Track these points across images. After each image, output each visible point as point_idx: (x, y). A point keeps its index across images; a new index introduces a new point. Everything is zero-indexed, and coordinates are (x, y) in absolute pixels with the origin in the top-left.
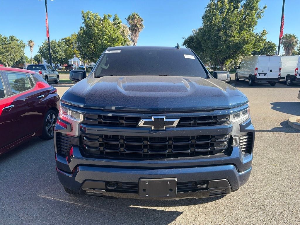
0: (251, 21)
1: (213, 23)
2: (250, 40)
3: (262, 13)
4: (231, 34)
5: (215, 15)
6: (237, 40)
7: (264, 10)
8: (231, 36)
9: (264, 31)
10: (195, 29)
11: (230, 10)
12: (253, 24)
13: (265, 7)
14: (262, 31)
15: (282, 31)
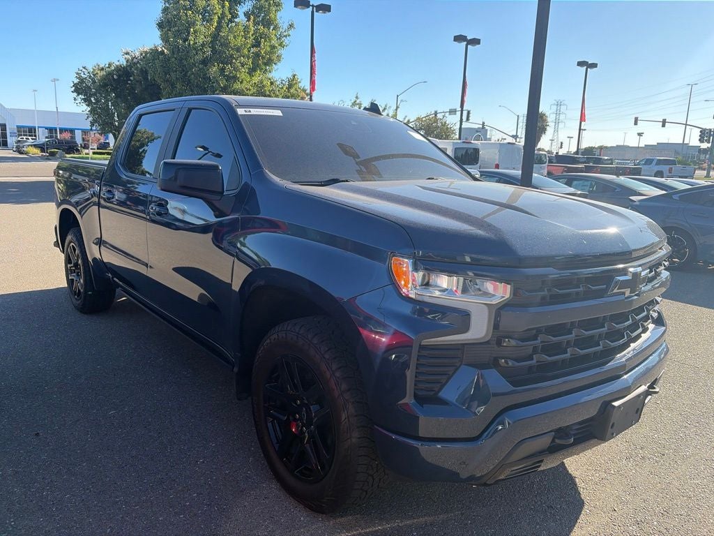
0: (271, 53)
1: (192, 43)
2: (274, 93)
3: (286, 36)
4: (236, 75)
5: (194, 24)
6: (250, 90)
7: (290, 32)
8: (235, 78)
9: (294, 76)
10: (129, 50)
11: (223, 18)
12: (274, 57)
13: (291, 26)
14: (290, 76)
15: (314, 81)
